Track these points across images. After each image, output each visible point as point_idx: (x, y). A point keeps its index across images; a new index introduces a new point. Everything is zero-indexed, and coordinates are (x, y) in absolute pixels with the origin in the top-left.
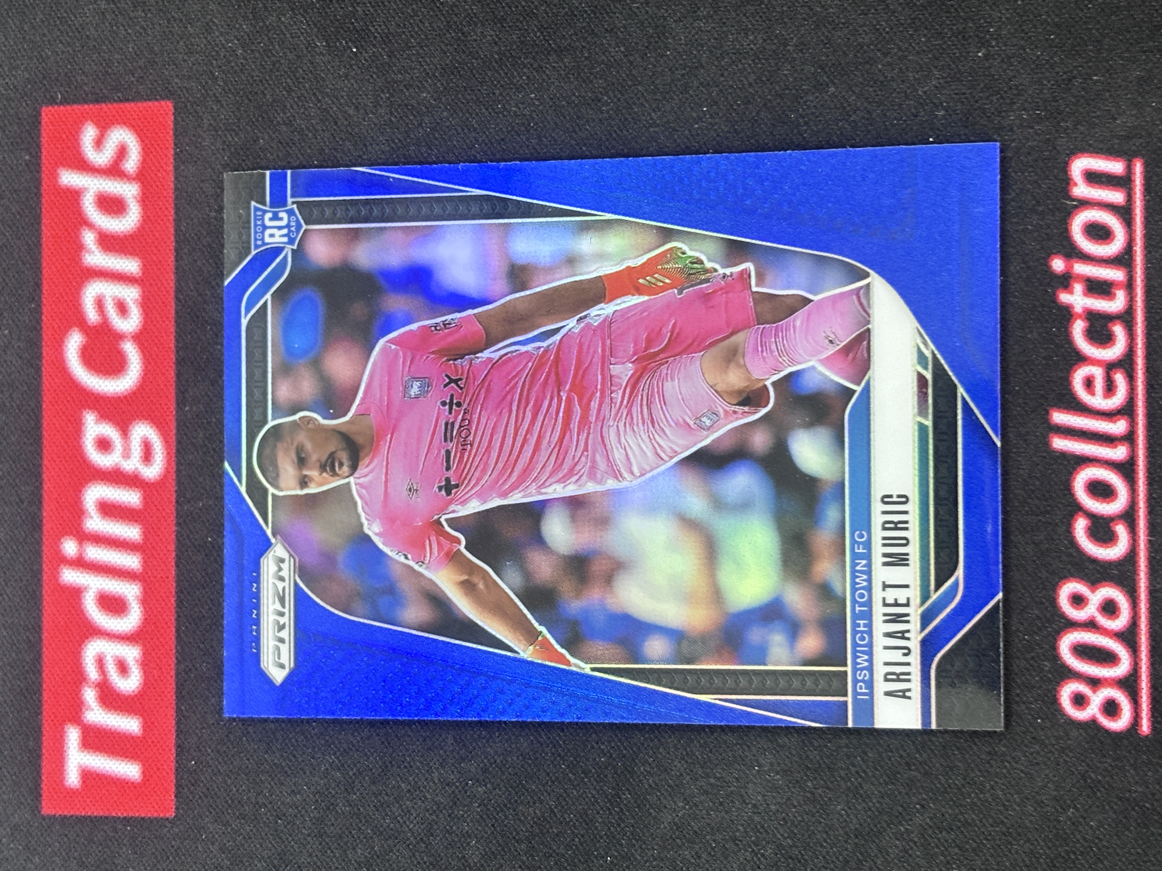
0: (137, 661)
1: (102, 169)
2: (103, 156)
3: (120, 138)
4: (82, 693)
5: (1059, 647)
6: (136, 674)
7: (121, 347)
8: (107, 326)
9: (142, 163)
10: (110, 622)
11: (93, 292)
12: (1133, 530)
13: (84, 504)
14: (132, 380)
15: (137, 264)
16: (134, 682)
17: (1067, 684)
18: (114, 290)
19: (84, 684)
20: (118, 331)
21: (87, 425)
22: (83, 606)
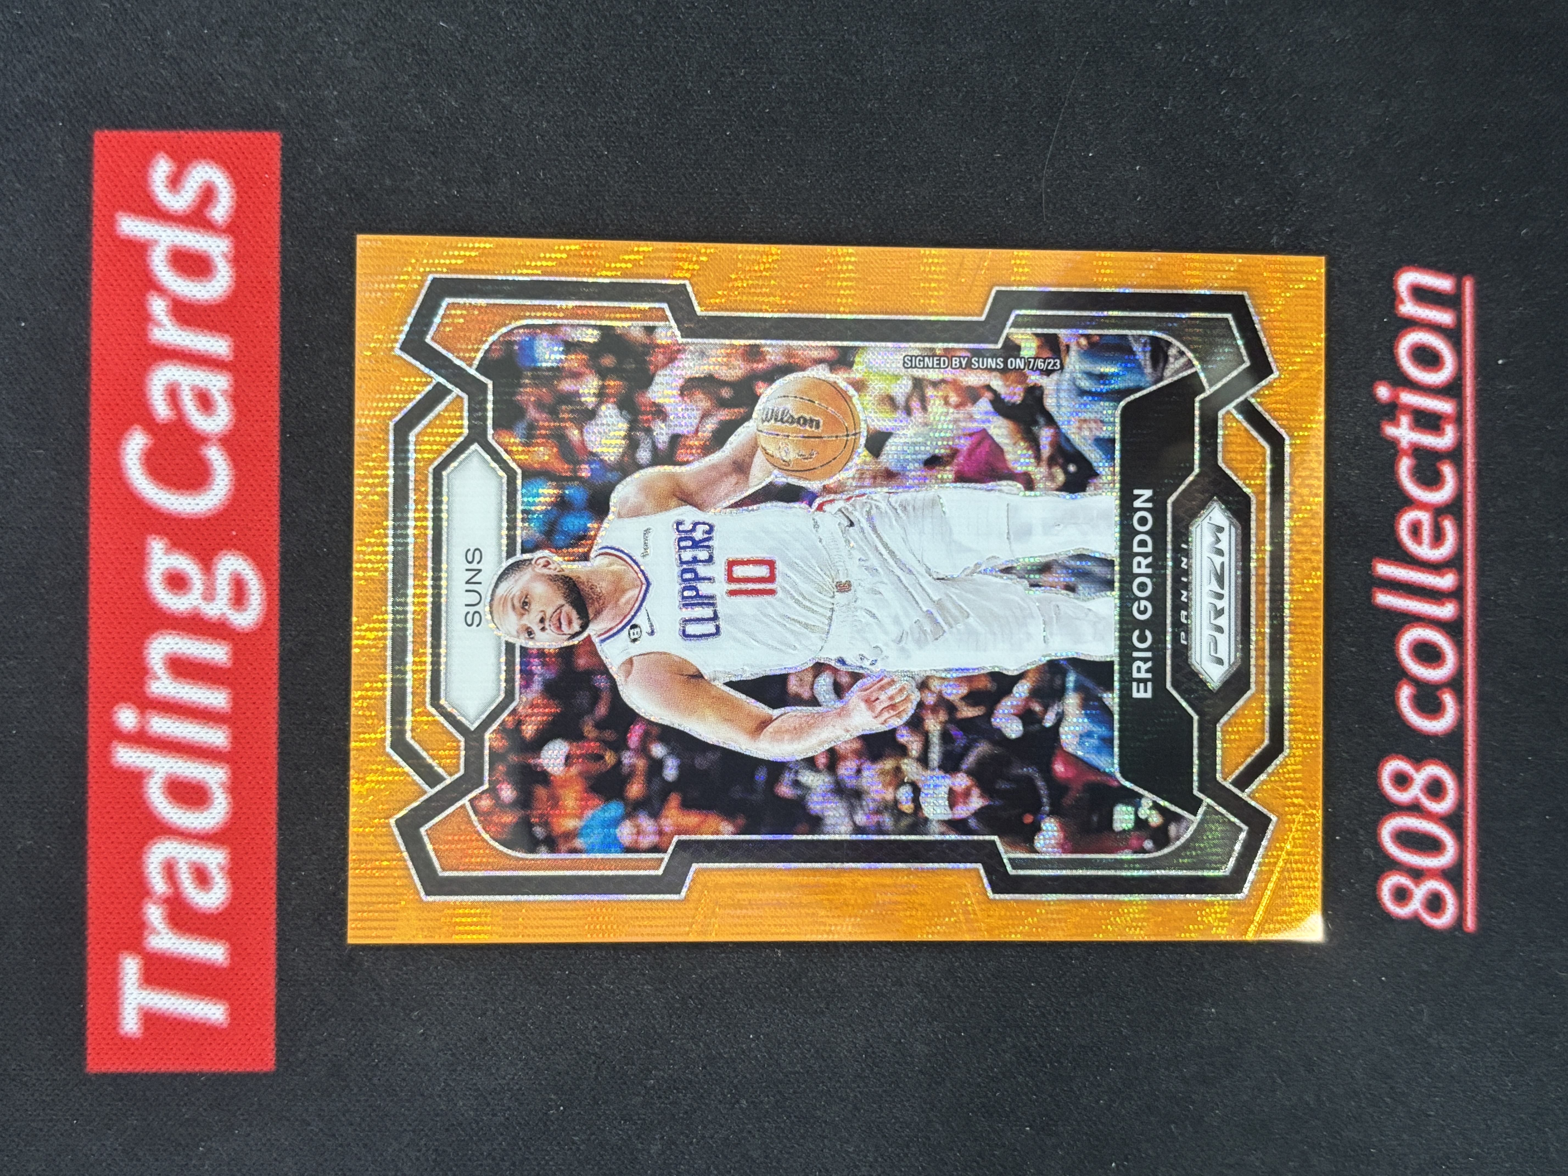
0: (223, 869)
1: (180, 217)
2: (181, 200)
3: (206, 177)
4: (144, 910)
5: (1380, 834)
6: (220, 885)
7: (202, 453)
8: (184, 425)
9: (236, 211)
10: (184, 816)
11: (163, 378)
12: (1460, 699)
13: (147, 660)
14: (219, 497)
15: (227, 344)
16: (218, 896)
17: (1388, 876)
18: (194, 377)
19: (146, 899)
20: (198, 432)
21: (152, 555)
22: (145, 796)
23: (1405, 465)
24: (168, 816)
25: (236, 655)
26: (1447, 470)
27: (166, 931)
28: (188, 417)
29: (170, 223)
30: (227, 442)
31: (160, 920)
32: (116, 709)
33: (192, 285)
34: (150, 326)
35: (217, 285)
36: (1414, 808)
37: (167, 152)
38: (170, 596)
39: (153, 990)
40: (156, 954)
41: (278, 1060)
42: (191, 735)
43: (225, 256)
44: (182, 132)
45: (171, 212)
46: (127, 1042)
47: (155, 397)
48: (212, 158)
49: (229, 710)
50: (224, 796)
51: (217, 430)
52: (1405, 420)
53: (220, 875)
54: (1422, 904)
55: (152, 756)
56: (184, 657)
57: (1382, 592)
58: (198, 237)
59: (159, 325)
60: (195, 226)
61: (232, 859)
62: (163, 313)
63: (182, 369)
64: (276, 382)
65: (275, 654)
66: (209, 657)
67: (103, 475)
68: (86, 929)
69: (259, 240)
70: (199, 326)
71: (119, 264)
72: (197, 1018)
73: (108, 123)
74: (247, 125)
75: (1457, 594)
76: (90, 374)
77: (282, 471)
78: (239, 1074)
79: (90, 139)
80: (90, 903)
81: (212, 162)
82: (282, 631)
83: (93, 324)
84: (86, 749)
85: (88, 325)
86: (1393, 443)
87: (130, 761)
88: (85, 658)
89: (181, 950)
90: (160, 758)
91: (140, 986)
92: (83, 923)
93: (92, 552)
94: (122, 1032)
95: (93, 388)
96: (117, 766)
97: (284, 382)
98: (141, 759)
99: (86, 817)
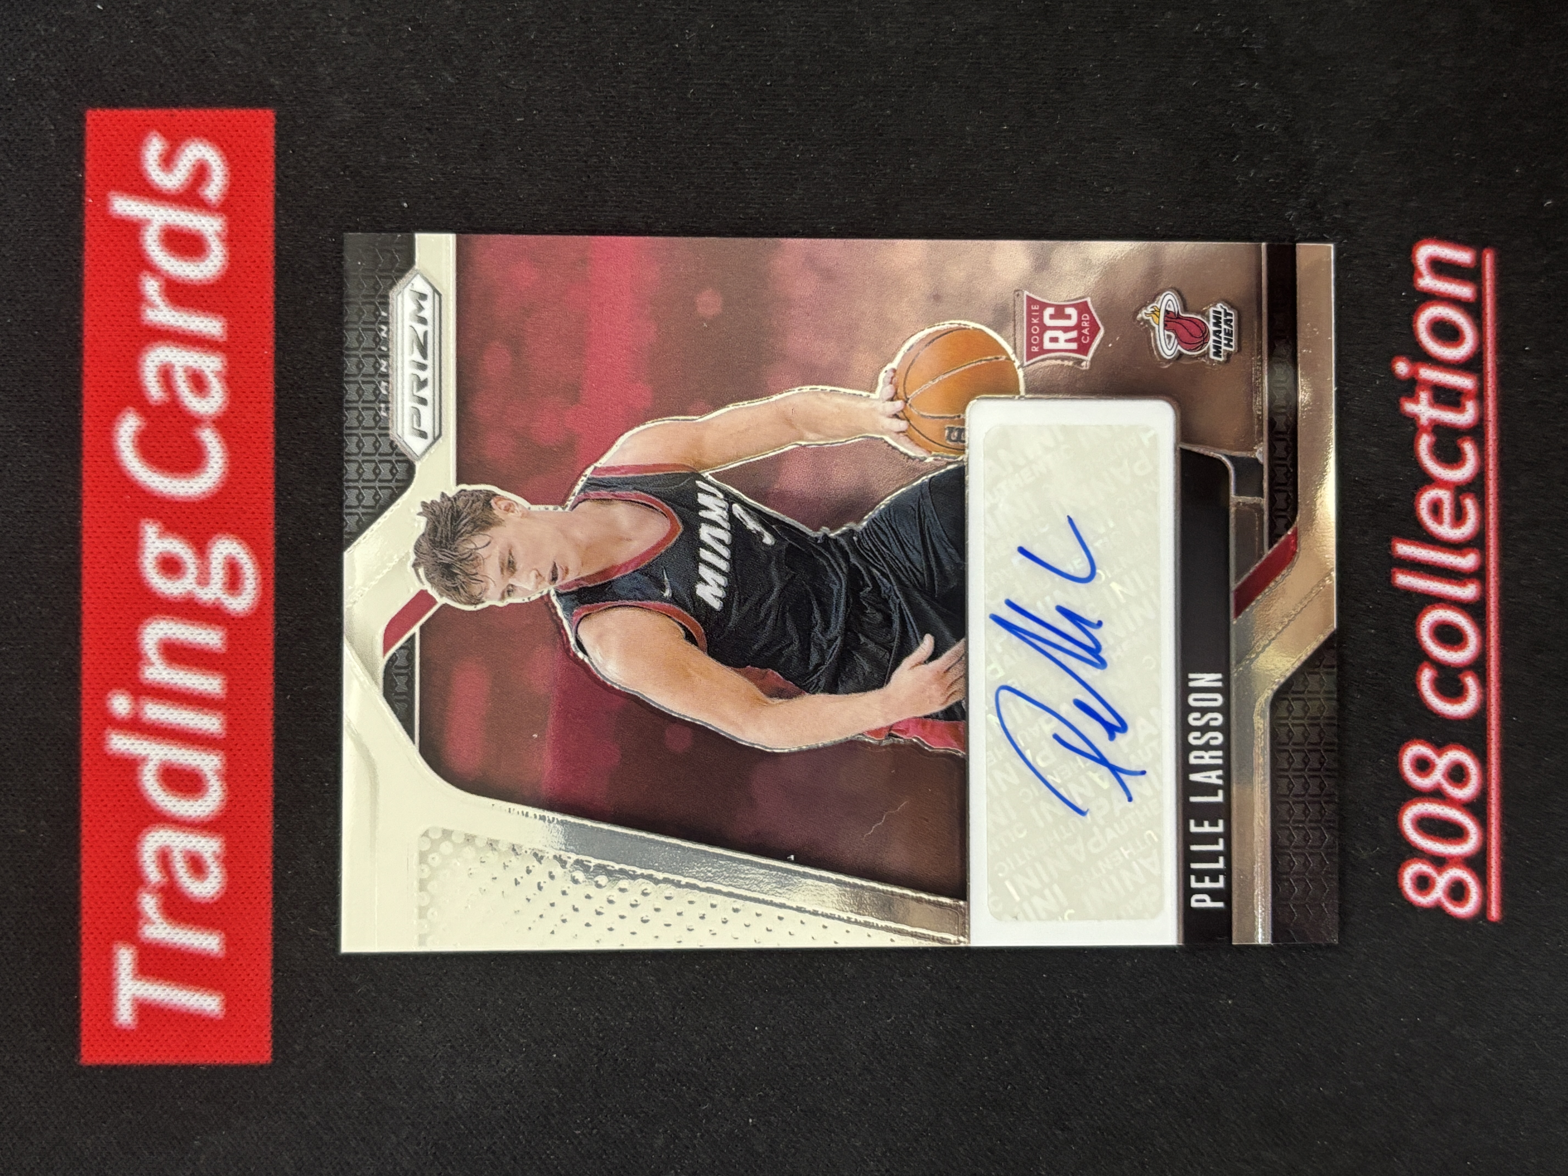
0: (218, 857)
1: (173, 196)
2: (173, 178)
3: (199, 155)
4: (138, 900)
5: (1401, 820)
6: (215, 874)
7: (196, 435)
8: (177, 406)
9: (230, 190)
10: (178, 805)
11: (157, 360)
12: (1483, 682)
13: (141, 646)
14: (212, 480)
15: (220, 324)
16: (213, 885)
17: (1409, 864)
18: (187, 358)
19: (140, 889)
20: (192, 414)
21: (145, 539)
22: (140, 784)
23: (1424, 443)
24: (163, 804)
25: (231, 639)
26: (1469, 448)
27: (160, 920)
28: (181, 399)
29: (163, 202)
30: (222, 424)
31: (154, 910)
32: (109, 695)
33: (184, 265)
34: (143, 308)
35: (211, 264)
36: (1437, 795)
37: (160, 131)
38: (164, 580)
39: (148, 980)
40: (150, 944)
41: (274, 1052)
42: (186, 721)
43: (219, 235)
44: (175, 111)
45: (164, 191)
46: (122, 1033)
47: (149, 379)
48: (206, 136)
49: (224, 697)
50: (219, 783)
51: (211, 411)
52: (1424, 396)
53: (215, 865)
54: (1444, 892)
55: (145, 743)
56: (177, 643)
57: (1403, 573)
58: (191, 216)
59: (152, 305)
60: (189, 205)
61: (227, 848)
62: (156, 294)
63: (175, 350)
64: (271, 362)
65: (270, 639)
66: (203, 642)
67: (96, 459)
68: (80, 919)
69: (253, 218)
70: (192, 306)
71: (112, 244)
72: (191, 1011)
73: (99, 102)
74: (241, 103)
75: (1479, 575)
76: (82, 356)
77: (277, 454)
78: (236, 1066)
79: (81, 119)
80: (84, 892)
81: (205, 140)
82: (277, 615)
83: (85, 305)
84: (79, 735)
85: (81, 306)
86: (1413, 420)
87: (123, 748)
88: (78, 644)
89: (175, 940)
90: (154, 746)
91: (135, 976)
92: (77, 913)
93: (85, 536)
94: (117, 1024)
95: (86, 370)
96: (111, 753)
97: (278, 362)
98: (136, 746)
99: (80, 805)
